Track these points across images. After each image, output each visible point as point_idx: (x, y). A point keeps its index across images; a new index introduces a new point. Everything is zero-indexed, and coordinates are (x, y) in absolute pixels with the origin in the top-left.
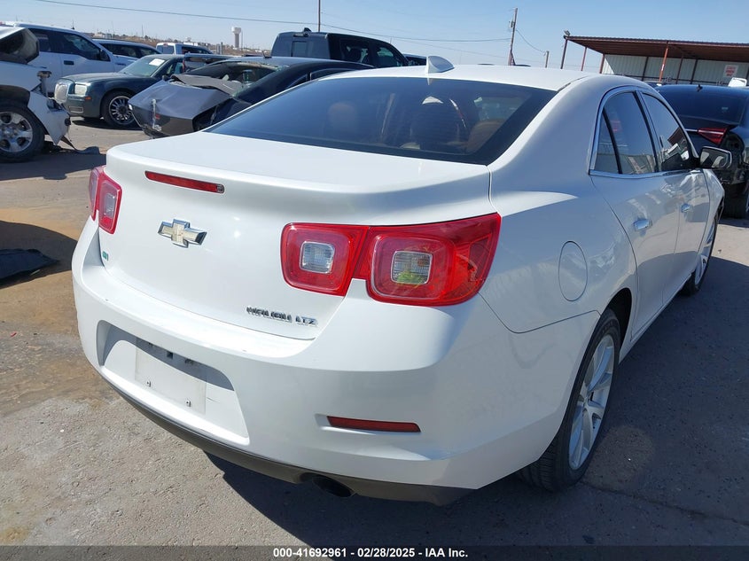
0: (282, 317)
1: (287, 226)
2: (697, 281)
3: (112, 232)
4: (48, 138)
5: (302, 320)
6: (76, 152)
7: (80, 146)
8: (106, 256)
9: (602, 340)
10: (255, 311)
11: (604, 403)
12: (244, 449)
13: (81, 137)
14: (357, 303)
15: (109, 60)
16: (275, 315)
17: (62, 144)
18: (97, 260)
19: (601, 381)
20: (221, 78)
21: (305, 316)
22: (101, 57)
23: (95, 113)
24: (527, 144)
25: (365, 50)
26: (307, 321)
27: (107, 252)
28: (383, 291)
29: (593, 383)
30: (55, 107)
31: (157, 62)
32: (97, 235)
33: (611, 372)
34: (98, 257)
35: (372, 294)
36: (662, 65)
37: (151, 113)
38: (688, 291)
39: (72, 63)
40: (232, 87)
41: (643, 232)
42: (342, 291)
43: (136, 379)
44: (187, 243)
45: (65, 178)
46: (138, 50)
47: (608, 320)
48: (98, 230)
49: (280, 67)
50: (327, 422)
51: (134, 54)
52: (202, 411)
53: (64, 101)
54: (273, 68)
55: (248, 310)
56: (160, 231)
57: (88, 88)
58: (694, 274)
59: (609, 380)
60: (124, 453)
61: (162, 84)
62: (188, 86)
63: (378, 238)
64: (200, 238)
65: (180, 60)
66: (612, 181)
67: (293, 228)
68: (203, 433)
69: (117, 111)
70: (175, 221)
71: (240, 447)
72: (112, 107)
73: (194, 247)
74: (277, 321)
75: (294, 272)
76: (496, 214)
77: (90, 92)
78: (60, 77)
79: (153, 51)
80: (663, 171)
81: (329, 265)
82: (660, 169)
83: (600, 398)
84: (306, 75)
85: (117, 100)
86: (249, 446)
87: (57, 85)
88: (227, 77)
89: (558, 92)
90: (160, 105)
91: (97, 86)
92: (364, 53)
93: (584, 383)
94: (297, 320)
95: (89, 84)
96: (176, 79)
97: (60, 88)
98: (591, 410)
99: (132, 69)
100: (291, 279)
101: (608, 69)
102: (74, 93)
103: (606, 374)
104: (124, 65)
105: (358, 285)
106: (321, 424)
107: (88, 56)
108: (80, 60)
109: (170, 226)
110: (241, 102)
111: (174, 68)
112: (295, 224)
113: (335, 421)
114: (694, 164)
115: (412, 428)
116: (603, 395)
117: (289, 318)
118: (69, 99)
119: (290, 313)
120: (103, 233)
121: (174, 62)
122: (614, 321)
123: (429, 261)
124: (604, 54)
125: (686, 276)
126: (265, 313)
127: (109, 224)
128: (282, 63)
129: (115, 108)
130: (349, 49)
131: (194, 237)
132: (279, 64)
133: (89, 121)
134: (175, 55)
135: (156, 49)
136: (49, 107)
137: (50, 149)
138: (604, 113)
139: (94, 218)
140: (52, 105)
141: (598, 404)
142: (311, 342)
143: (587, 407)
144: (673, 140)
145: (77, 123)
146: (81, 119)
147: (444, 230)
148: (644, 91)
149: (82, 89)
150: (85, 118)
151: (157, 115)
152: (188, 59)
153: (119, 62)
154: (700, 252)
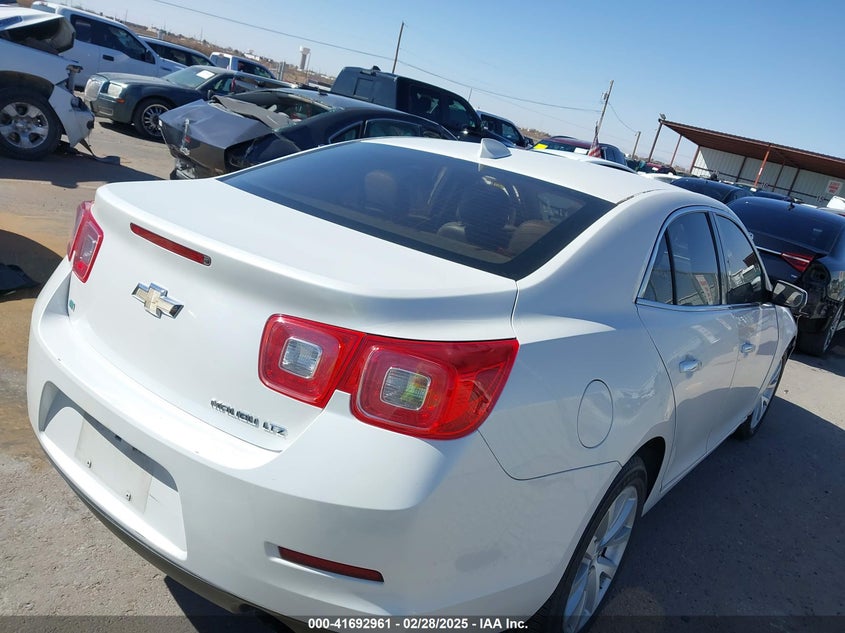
0: (249, 419)
1: (275, 316)
2: (754, 424)
3: (85, 280)
4: (64, 138)
5: (270, 427)
6: (93, 158)
7: (100, 152)
8: (73, 306)
9: (623, 492)
10: (220, 406)
11: (617, 561)
12: (179, 563)
13: (104, 142)
14: (336, 419)
15: (153, 62)
16: (240, 415)
17: (80, 147)
18: (62, 309)
19: (617, 535)
20: (267, 108)
21: (275, 423)
22: (145, 57)
23: (126, 118)
24: (571, 260)
25: (436, 101)
26: (275, 429)
27: (74, 302)
28: (369, 410)
29: (606, 538)
30: (80, 106)
31: (206, 74)
32: (69, 279)
33: (630, 526)
34: (64, 305)
35: (354, 411)
36: (760, 169)
37: (181, 134)
38: (742, 434)
39: (111, 59)
40: (277, 120)
41: (689, 374)
42: (322, 403)
43: (77, 455)
44: (160, 313)
45: (75, 187)
46: (189, 56)
47: (635, 469)
48: (70, 275)
49: (334, 107)
50: (277, 551)
51: (184, 60)
52: (142, 510)
53: (94, 99)
54: (326, 107)
55: (213, 403)
56: (134, 293)
57: (124, 90)
58: (750, 418)
59: (627, 534)
60: (54, 531)
61: (199, 104)
62: (228, 111)
63: (374, 349)
64: (176, 310)
65: (231, 76)
66: (661, 312)
67: (280, 320)
68: (137, 536)
69: (150, 120)
70: (153, 286)
71: (175, 561)
72: (146, 115)
73: (167, 319)
74: (242, 423)
75: (271, 370)
76: (514, 341)
77: (125, 94)
78: (95, 72)
79: (205, 61)
80: (728, 304)
81: (313, 368)
82: (724, 302)
83: (613, 555)
84: (362, 122)
85: (153, 108)
86: (185, 562)
87: (90, 80)
88: (274, 107)
89: (616, 205)
90: (192, 127)
91: (134, 90)
92: (435, 104)
93: (594, 538)
94: (265, 426)
95: (125, 86)
96: (217, 101)
97: (93, 83)
98: (599, 568)
99: (177, 77)
100: (267, 378)
101: (701, 162)
102: (106, 92)
103: (623, 528)
104: (169, 70)
105: (341, 398)
106: (270, 553)
107: (132, 54)
108: (122, 58)
109: (146, 290)
110: (283, 139)
111: (223, 83)
112: (285, 316)
113: (286, 553)
114: (766, 297)
115: (375, 576)
116: (618, 553)
117: (256, 421)
118: (99, 98)
119: (258, 417)
120: (75, 278)
121: (225, 77)
122: (641, 472)
123: (426, 385)
124: (700, 145)
125: (741, 419)
126: (231, 411)
127: (83, 270)
128: (337, 103)
129: (149, 116)
130: (419, 96)
131: (170, 308)
132: (333, 104)
133: (117, 126)
134: (229, 70)
135: (210, 59)
136: (73, 105)
137: (67, 150)
138: (666, 233)
139: (70, 260)
140: (76, 103)
141: (610, 561)
142: (278, 454)
143: (596, 564)
144: (749, 261)
145: (104, 125)
146: (109, 121)
147: (449, 352)
148: (718, 212)
149: (117, 89)
150: (115, 122)
151: (188, 137)
152: (239, 78)
153: (165, 67)
154: (761, 392)
